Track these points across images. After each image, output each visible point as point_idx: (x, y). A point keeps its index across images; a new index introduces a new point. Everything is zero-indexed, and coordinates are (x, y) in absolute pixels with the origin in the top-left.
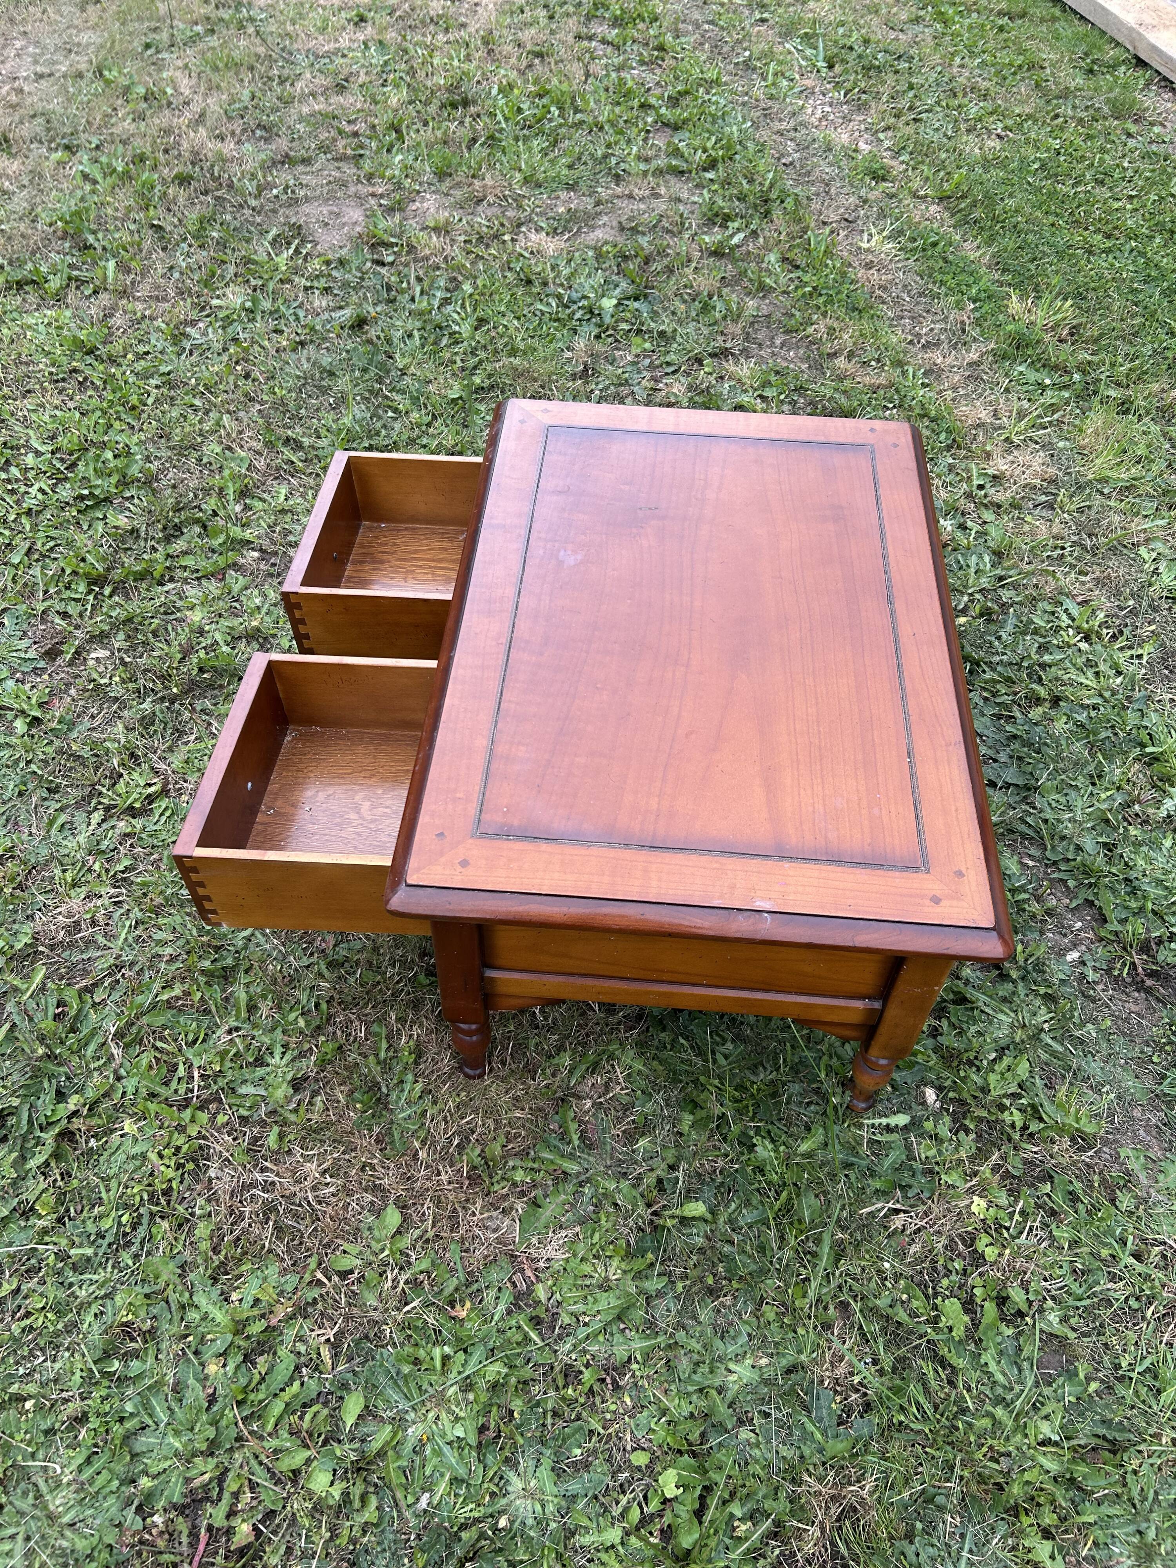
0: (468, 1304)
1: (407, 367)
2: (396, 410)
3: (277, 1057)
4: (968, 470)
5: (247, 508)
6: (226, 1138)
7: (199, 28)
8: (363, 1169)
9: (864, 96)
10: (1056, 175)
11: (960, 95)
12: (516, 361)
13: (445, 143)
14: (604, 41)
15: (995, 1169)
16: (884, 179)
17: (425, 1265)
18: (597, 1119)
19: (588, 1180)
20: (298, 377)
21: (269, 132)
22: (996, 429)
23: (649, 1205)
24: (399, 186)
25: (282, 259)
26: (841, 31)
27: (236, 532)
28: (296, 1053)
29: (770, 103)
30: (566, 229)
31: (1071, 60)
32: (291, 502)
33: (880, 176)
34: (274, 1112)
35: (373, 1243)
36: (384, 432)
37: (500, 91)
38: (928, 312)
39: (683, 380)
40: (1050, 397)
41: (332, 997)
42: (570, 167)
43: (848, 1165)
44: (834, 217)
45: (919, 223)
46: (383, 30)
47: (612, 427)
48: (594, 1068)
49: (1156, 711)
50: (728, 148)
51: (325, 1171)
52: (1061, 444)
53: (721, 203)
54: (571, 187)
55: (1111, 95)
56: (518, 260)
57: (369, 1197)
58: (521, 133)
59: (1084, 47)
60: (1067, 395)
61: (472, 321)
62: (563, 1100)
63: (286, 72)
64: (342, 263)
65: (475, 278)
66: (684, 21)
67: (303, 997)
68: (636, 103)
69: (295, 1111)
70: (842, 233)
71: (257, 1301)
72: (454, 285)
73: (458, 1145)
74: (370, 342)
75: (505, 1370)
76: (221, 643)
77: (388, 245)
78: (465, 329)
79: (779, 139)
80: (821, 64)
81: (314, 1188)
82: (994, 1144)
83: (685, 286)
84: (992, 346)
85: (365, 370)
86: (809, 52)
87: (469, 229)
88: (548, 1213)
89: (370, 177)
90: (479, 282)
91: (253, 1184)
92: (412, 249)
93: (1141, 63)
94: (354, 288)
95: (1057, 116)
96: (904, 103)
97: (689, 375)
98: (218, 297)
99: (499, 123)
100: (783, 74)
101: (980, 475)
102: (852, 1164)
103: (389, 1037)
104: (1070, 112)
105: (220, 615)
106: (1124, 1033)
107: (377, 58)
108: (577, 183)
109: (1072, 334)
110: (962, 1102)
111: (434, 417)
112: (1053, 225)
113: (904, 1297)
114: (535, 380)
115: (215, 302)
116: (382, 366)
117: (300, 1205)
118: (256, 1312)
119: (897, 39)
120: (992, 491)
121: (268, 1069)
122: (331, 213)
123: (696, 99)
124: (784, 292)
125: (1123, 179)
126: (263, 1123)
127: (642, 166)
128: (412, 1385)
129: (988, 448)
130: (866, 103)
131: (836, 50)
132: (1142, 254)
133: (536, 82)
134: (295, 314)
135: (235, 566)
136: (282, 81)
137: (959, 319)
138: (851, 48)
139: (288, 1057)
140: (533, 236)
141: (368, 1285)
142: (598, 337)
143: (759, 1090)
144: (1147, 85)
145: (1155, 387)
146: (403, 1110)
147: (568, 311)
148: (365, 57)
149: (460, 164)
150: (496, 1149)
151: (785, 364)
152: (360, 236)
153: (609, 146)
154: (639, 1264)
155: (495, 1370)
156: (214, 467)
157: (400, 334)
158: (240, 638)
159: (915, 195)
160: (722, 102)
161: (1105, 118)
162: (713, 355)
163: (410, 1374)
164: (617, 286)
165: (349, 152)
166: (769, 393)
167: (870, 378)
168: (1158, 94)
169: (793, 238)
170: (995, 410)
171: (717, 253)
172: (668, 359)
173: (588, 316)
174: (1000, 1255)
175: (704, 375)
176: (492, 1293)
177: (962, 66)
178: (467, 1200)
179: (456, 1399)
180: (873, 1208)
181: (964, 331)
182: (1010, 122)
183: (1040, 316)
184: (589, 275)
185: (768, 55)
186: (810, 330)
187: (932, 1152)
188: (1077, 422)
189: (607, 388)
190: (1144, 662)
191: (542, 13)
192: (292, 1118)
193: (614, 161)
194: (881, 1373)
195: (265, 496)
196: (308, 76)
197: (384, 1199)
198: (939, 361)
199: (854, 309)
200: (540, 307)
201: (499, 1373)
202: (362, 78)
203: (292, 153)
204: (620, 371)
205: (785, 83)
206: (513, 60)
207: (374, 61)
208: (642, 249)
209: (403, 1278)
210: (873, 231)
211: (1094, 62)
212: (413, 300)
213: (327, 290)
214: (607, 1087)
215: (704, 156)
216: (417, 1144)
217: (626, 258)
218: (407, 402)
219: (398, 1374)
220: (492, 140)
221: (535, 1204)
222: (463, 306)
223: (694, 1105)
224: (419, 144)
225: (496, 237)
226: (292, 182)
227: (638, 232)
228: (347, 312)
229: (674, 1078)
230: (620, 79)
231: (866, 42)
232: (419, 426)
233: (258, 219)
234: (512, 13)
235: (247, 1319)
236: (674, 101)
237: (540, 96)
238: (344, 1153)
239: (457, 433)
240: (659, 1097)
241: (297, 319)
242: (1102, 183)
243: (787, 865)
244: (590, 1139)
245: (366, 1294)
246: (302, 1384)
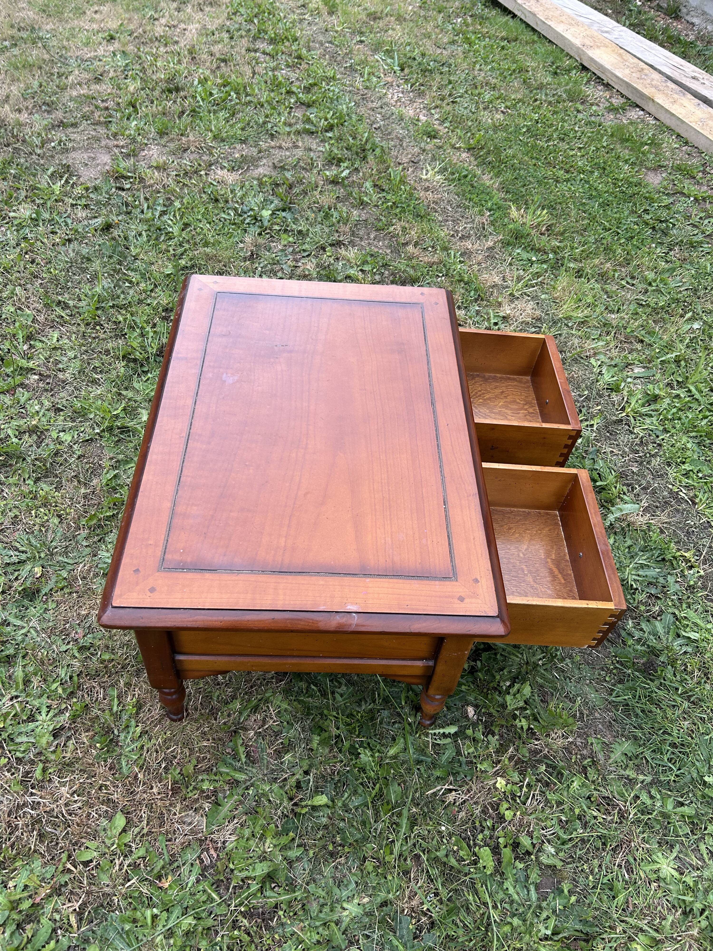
0: (170, 878)
1: (138, 254)
2: (131, 282)
3: (44, 714)
4: (488, 314)
5: (31, 347)
6: (6, 773)
7: (7, 43)
8: (100, 789)
9: (422, 88)
10: (536, 135)
11: (479, 87)
12: (208, 250)
13: (164, 114)
14: (264, 53)
15: (511, 759)
16: (435, 137)
17: (142, 852)
18: (257, 743)
19: (252, 785)
20: (67, 262)
21: (50, 106)
22: (504, 288)
23: (291, 799)
24: (134, 140)
25: (57, 187)
26: (408, 48)
27: (24, 363)
28: (56, 711)
29: (366, 91)
30: (240, 167)
31: (544, 67)
32: (61, 343)
33: (433, 135)
34: (40, 753)
35: (106, 840)
36: (122, 296)
37: (199, 82)
38: (463, 217)
39: (313, 260)
40: (535, 268)
41: (81, 672)
42: (243, 129)
43: (419, 762)
44: (405, 160)
45: (456, 164)
46: (124, 45)
47: (257, 292)
48: (255, 709)
49: (602, 459)
50: (340, 118)
51: (75, 792)
52: (543, 297)
53: (336, 151)
54: (243, 142)
55: (568, 87)
56: (209, 187)
57: (105, 808)
58: (212, 108)
59: (551, 59)
60: (545, 266)
61: (180, 225)
62: (235, 732)
63: (63, 70)
64: (96, 189)
65: (183, 198)
66: (313, 41)
67: (62, 672)
68: (284, 90)
69: (54, 752)
70: (410, 170)
71: (26, 887)
72: (168, 204)
73: (164, 768)
74: (114, 239)
75: (194, 922)
76: (12, 436)
77: (126, 178)
78: (176, 230)
79: (372, 113)
80: (397, 68)
81: (66, 805)
82: (511, 741)
83: (314, 202)
84: (501, 237)
85: (110, 257)
86: (389, 61)
87: (178, 167)
88: (226, 809)
89: (115, 135)
90: (185, 201)
91: (25, 805)
92: (142, 180)
93: (584, 68)
94: (104, 205)
95: (536, 100)
96: (446, 92)
97: (317, 257)
98: (14, 211)
99: (198, 102)
100: (373, 74)
101: (495, 316)
102: (422, 761)
103: (119, 697)
104: (543, 97)
105: (12, 418)
106: (588, 664)
107: (121, 62)
108: (247, 139)
109: (548, 230)
110: (490, 715)
111: (156, 286)
112: (535, 165)
113: (455, 848)
114: (220, 261)
115: (12, 214)
116: (121, 254)
117: (57, 817)
118: (26, 894)
119: (441, 53)
120: (502, 326)
121: (37, 723)
122: (89, 157)
123: (321, 88)
124: (376, 206)
125: (575, 137)
126: (32, 762)
127: (288, 129)
128: (132, 937)
129: (500, 300)
130: (423, 91)
131: (405, 60)
132: (587, 182)
133: (222, 77)
134: (65, 222)
135: (22, 385)
136: (60, 76)
137: (481, 221)
138: (414, 59)
139: (51, 714)
140: (219, 172)
141: (102, 869)
142: (260, 234)
143: (362, 717)
144: (588, 82)
145: (596, 261)
146: (128, 745)
147: (241, 218)
148: (113, 61)
149: (173, 127)
150: (190, 768)
151: (376, 250)
152: (108, 172)
153: (267, 116)
154: (284, 840)
155: (188, 921)
156: (9, 321)
157: (133, 234)
158: (25, 432)
159: (453, 147)
160: (337, 90)
161: (564, 101)
162: (331, 245)
163: (129, 930)
164: (272, 202)
165: (102, 119)
166: (367, 268)
167: (427, 258)
168: (595, 87)
169: (380, 173)
170: (504, 277)
171: (334, 182)
172: (304, 248)
173: (253, 222)
174: (515, 815)
175: (327, 257)
176: (187, 868)
177: (480, 70)
178: (171, 805)
179: (162, 944)
180: (435, 790)
181: (484, 229)
182: (509, 104)
183: (529, 219)
184: (254, 196)
185: (364, 63)
186: (391, 229)
187: (471, 750)
188: (552, 283)
189: (266, 266)
190: (595, 429)
191: (226, 36)
192: (53, 757)
193: (270, 126)
194: (441, 902)
195: (43, 339)
196: (77, 72)
197: (115, 807)
198: (469, 247)
199: (418, 216)
200: (223, 216)
201: (190, 924)
202: (112, 74)
203: (65, 120)
204: (274, 255)
205: (375, 79)
206: (208, 64)
207: (119, 64)
208: (288, 180)
209: (127, 862)
210: (429, 168)
211: (557, 68)
212: (142, 212)
213: (86, 206)
214: (264, 721)
215: (326, 123)
216: (137, 770)
217: (277, 185)
218: (139, 277)
219: (123, 929)
220: (194, 112)
221: (217, 804)
222: (174, 216)
223: (322, 730)
224: (147, 115)
225: (196, 172)
226: (64, 139)
227: (285, 169)
228: (99, 220)
229: (308, 710)
230: (274, 76)
231: (423, 55)
232: (145, 291)
233: (42, 162)
234: (207, 35)
235: (20, 899)
236: (308, 89)
237: (225, 86)
238: (87, 778)
239: (170, 296)
240: (297, 726)
241: (67, 225)
242: (563, 140)
243: (368, 580)
244: (253, 757)
245: (102, 876)
246: (57, 941)
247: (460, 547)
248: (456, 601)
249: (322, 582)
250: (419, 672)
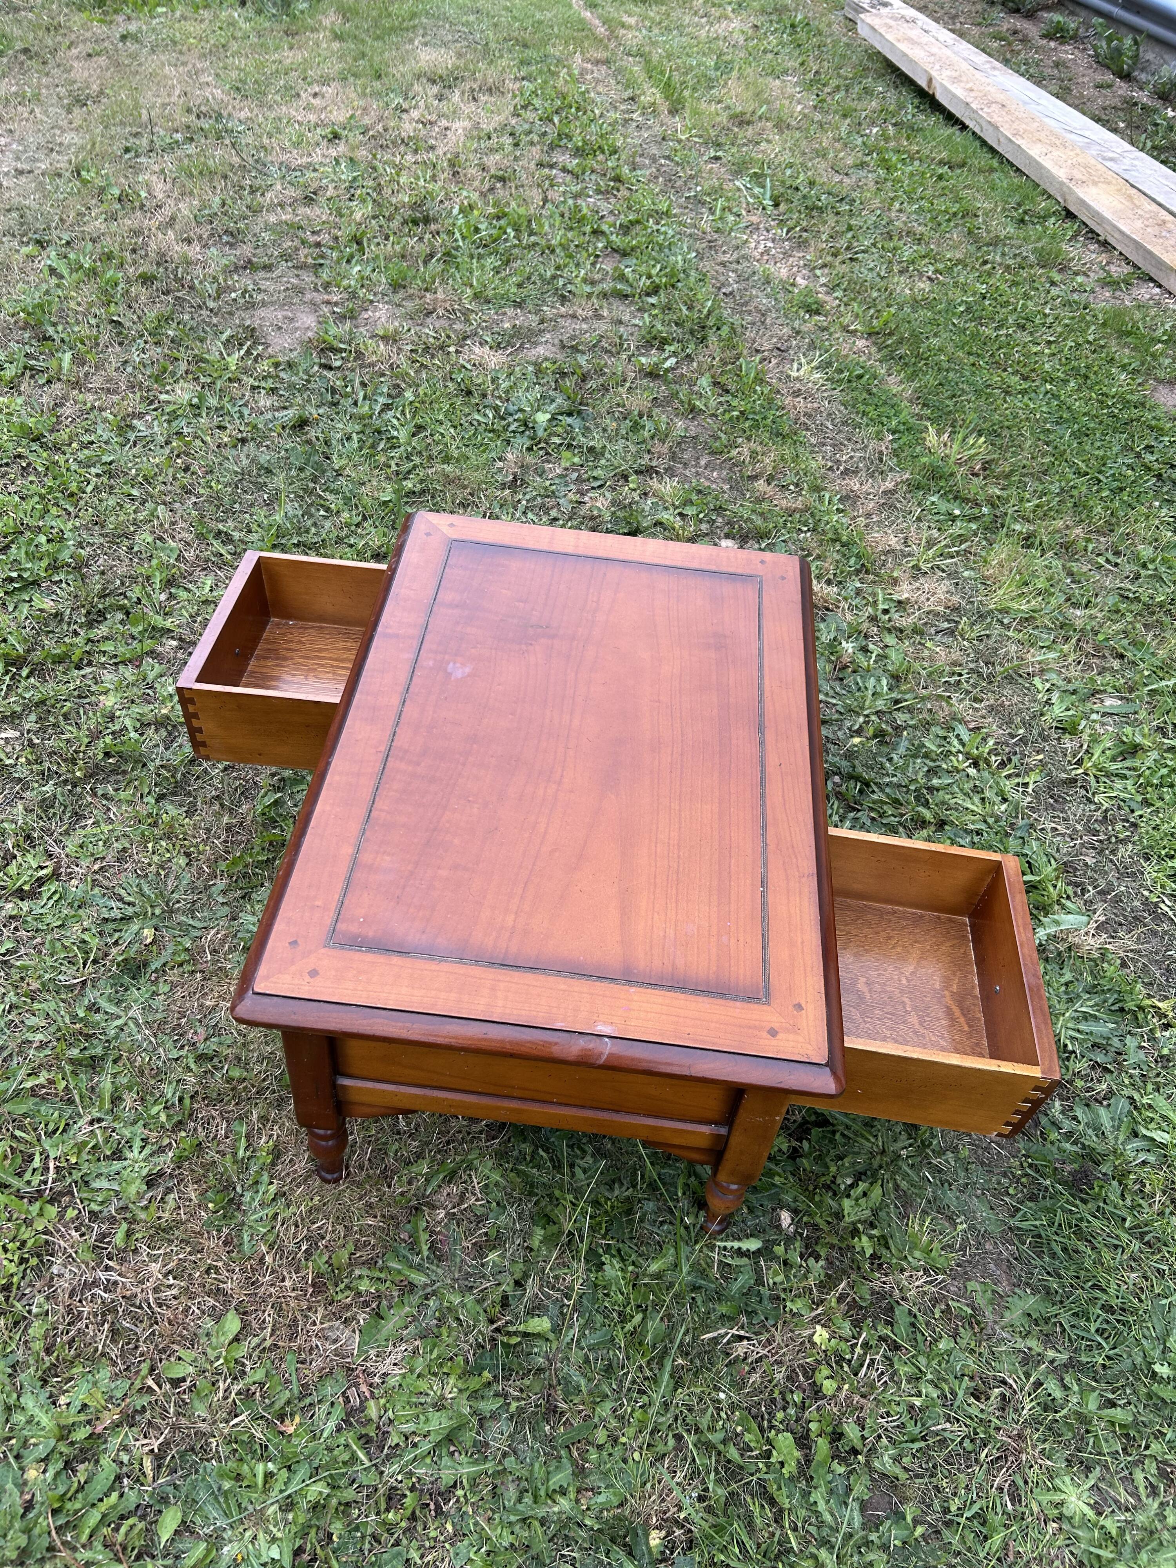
0: (297, 1419)
1: (343, 468)
2: (328, 510)
3: (136, 1150)
4: (874, 595)
5: (172, 597)
6: (73, 1233)
7: (178, 136)
8: (207, 1272)
9: (805, 234)
10: (981, 318)
11: (896, 238)
12: (448, 468)
13: (403, 256)
14: (564, 170)
15: (840, 1299)
16: (817, 313)
17: (260, 1375)
18: (448, 1230)
19: (434, 1293)
20: (236, 473)
21: (234, 237)
22: (905, 556)
23: (492, 1321)
24: (354, 295)
25: (233, 361)
26: (789, 172)
27: (158, 620)
28: (155, 1147)
29: (716, 236)
30: (509, 344)
31: (1004, 210)
32: (215, 594)
33: (814, 309)
34: (125, 1208)
35: (209, 1350)
36: (313, 530)
37: (461, 211)
38: (849, 440)
39: (608, 494)
40: (957, 528)
41: (196, 1092)
42: (520, 286)
43: (695, 1288)
44: (767, 346)
45: (847, 356)
46: (353, 149)
47: (512, 544)
48: (451, 1177)
49: (1038, 839)
50: (671, 275)
51: (170, 1272)
52: (966, 574)
53: (659, 327)
54: (519, 305)
55: (1039, 245)
56: (460, 371)
57: (212, 1302)
58: (476, 252)
59: (1017, 198)
60: (974, 527)
61: (411, 428)
62: (417, 1209)
63: (258, 182)
64: (290, 365)
65: (418, 386)
66: (642, 155)
67: (169, 1090)
68: (588, 229)
69: (146, 1208)
70: (774, 361)
71: (85, 1406)
72: (397, 392)
73: (306, 1251)
74: (309, 442)
75: (326, 1491)
76: (130, 728)
77: (337, 351)
78: (402, 435)
79: (721, 269)
80: (768, 202)
81: (156, 1290)
82: (844, 1272)
83: (618, 405)
84: (907, 476)
85: (301, 469)
86: (757, 190)
87: (416, 339)
88: (390, 1326)
89: (327, 286)
90: (421, 391)
91: (95, 1283)
92: (359, 355)
93: (1070, 215)
94: (299, 390)
95: (985, 262)
96: (842, 243)
97: (614, 490)
98: (167, 392)
99: (456, 240)
100: (730, 210)
101: (885, 600)
102: (700, 1287)
103: (248, 1136)
104: (998, 259)
105: (133, 702)
106: (982, 1164)
107: (346, 175)
108: (524, 301)
109: (985, 469)
110: (816, 1227)
111: (365, 518)
112: (973, 365)
113: (739, 1429)
114: (465, 487)
115: (164, 397)
116: (318, 466)
117: (140, 1307)
118: (83, 1418)
119: (841, 182)
120: (896, 616)
121: (126, 1163)
122: (285, 318)
123: (645, 229)
124: (713, 415)
125: (1043, 324)
126: (112, 1220)
127: (588, 289)
128: (232, 1502)
129: (895, 574)
130: (806, 241)
131: (782, 190)
132: (1056, 397)
133: (496, 204)
134: (240, 412)
135: (152, 653)
136: (253, 191)
137: (878, 449)
138: (797, 189)
139: (147, 1151)
140: (477, 349)
141: (198, 1394)
142: (530, 449)
143: (612, 1207)
144: (1074, 237)
145: (1059, 524)
146: (255, 1212)
147: (504, 423)
148: (335, 173)
149: (415, 277)
150: (343, 1256)
151: (707, 484)
152: (310, 340)
153: (558, 268)
154: (475, 1383)
155: (318, 1489)
156: (144, 556)
157: (339, 436)
158: (149, 724)
159: (845, 329)
160: (671, 232)
161: (1031, 266)
162: (637, 472)
163: (230, 1491)
164: (553, 401)
165: (310, 260)
166: (690, 511)
167: (787, 501)
168: (1084, 245)
169: (725, 364)
170: (906, 538)
171: (653, 374)
172: (595, 474)
173: (522, 429)
174: (839, 1389)
175: (629, 491)
176: (325, 1407)
177: (900, 211)
178: (309, 1309)
179: (275, 1519)
180: (715, 1334)
181: (881, 460)
182: (940, 266)
183: (954, 451)
184: (527, 390)
185: (716, 192)
186: (734, 452)
187: (780, 1278)
188: (983, 554)
189: (534, 498)
190: (1030, 790)
191: (507, 141)
192: (142, 1215)
193: (561, 282)
194: (709, 1510)
195: (190, 586)
196: (279, 187)
197: (226, 1303)
198: (855, 488)
199: (778, 434)
200: (477, 417)
201: (321, 1493)
202: (330, 192)
203: (255, 260)
204: (548, 483)
205: (731, 218)
206: (476, 183)
207: (343, 177)
208: (581, 367)
209: (236, 1388)
210: (803, 361)
211: (1025, 212)
212: (356, 403)
213: (273, 390)
214: (462, 1198)
215: (648, 282)
216: (264, 1249)
217: (564, 375)
218: (340, 502)
219: (219, 1489)
220: (449, 256)
221: (379, 1315)
222: (403, 413)
223: (549, 1220)
224: (377, 256)
225: (442, 348)
226: (250, 288)
227: (578, 351)
228: (291, 413)
229: (530, 1188)
230: (576, 206)
231: (812, 184)
232: (348, 525)
233: (215, 320)
234: (480, 138)
235: (73, 1424)
236: (625, 229)
237: (499, 218)
238: (190, 1254)
239: (385, 535)
240: (512, 1210)
241: (242, 416)
242: (1023, 328)
243: (633, 990)
244: (440, 1250)
245: (196, 1403)
246: (121, 1495)
247: (779, 952)
248: (764, 1034)
249: (563, 987)
250: (704, 1143)
